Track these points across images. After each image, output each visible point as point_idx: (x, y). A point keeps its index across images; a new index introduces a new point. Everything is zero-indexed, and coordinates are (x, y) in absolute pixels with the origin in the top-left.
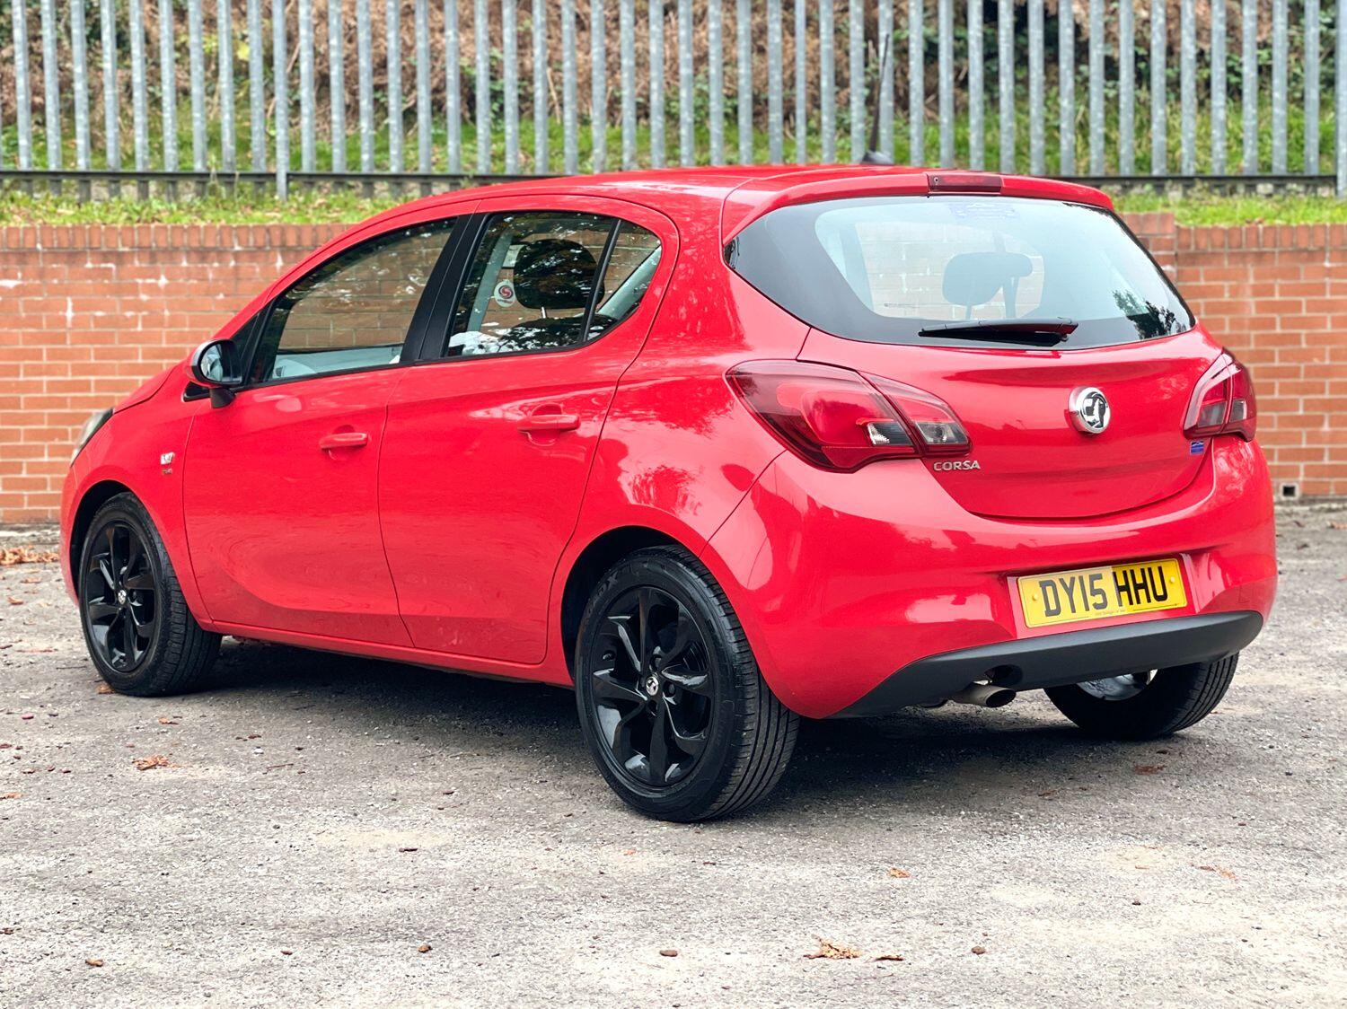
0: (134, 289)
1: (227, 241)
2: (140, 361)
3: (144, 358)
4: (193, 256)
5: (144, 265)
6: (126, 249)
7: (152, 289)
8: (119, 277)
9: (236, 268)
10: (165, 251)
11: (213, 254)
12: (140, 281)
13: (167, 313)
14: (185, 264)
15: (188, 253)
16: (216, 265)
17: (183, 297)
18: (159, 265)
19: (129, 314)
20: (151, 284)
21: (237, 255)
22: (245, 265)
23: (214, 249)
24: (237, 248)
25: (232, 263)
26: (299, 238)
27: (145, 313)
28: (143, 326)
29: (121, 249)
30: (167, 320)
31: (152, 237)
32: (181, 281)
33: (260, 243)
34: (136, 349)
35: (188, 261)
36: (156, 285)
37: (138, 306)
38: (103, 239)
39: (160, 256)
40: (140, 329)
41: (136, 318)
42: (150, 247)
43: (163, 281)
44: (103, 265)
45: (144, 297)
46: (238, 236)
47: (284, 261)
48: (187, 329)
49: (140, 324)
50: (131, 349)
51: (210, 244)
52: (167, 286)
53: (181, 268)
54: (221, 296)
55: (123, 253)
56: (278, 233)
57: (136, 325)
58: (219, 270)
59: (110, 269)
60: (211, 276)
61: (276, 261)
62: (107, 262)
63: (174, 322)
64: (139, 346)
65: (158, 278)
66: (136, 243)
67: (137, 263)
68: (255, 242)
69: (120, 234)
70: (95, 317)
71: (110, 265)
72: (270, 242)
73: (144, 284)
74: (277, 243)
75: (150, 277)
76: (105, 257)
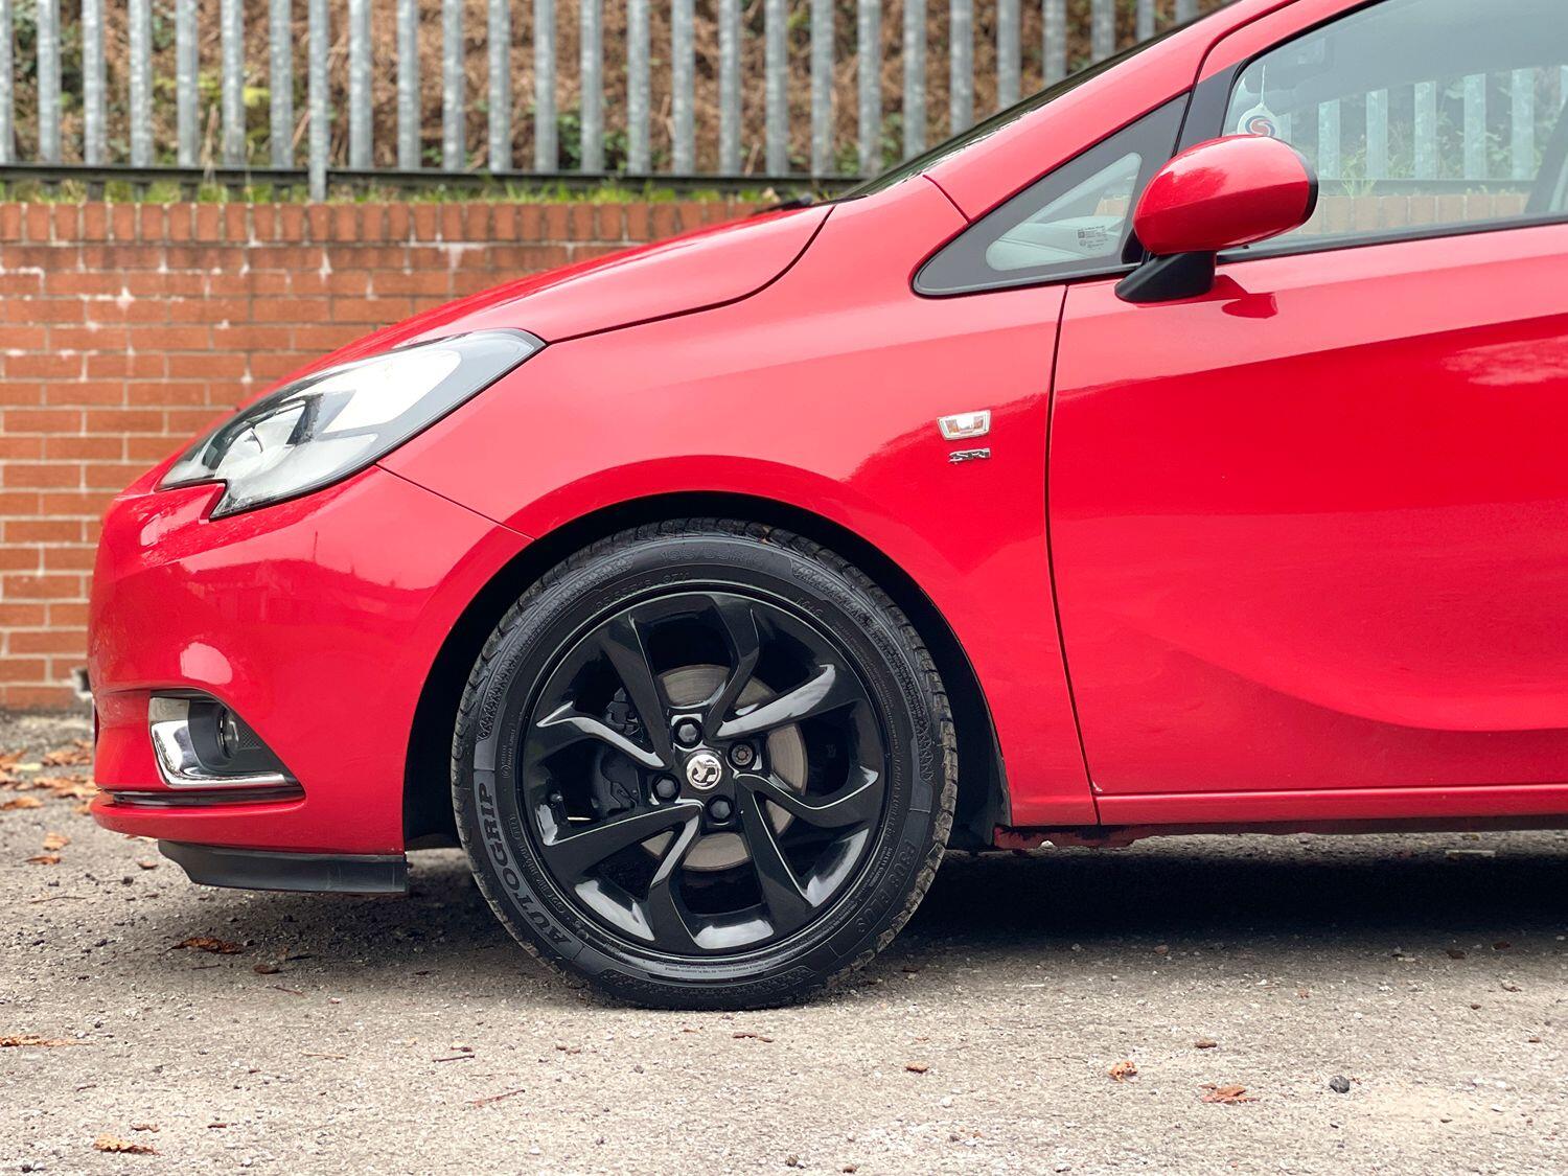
0: (75, 312)
1: (236, 234)
2: (83, 434)
3: (89, 429)
4: (179, 255)
5: (92, 271)
6: (64, 244)
7: (107, 312)
8: (50, 291)
9: (251, 277)
10: (129, 247)
11: (212, 254)
12: (86, 298)
13: (131, 352)
14: (163, 269)
15: (169, 250)
16: (217, 271)
17: (158, 326)
18: (120, 271)
19: (66, 353)
20: (104, 303)
21: (253, 256)
22: (267, 271)
23: (214, 245)
24: (254, 243)
25: (245, 269)
26: (360, 225)
27: (94, 353)
28: (90, 375)
29: (55, 243)
30: (131, 364)
31: (109, 222)
32: (157, 298)
33: (293, 235)
34: (78, 414)
35: (170, 265)
36: (113, 304)
37: (81, 340)
38: (24, 226)
39: (121, 256)
40: (83, 379)
41: (77, 360)
42: (104, 241)
43: (125, 298)
44: (23, 270)
45: (92, 326)
46: (255, 223)
47: (332, 265)
48: (165, 381)
49: (84, 371)
50: (68, 413)
51: (207, 236)
52: (132, 306)
53: (159, 276)
54: (225, 325)
55: (58, 249)
56: (323, 218)
57: (78, 373)
58: (224, 281)
59: (36, 277)
60: (207, 290)
61: (319, 264)
62: (29, 265)
63: (143, 367)
64: (82, 408)
65: (116, 292)
66: (81, 234)
67: (81, 267)
68: (285, 233)
69: (54, 217)
70: (9, 358)
71: (35, 270)
72: (311, 233)
73: (93, 303)
74: (322, 235)
75: (104, 292)
76: (28, 256)
